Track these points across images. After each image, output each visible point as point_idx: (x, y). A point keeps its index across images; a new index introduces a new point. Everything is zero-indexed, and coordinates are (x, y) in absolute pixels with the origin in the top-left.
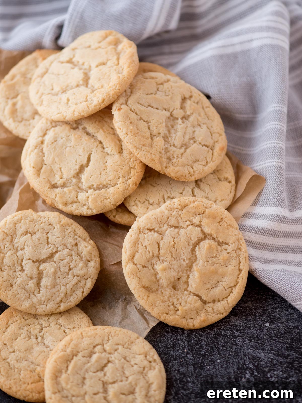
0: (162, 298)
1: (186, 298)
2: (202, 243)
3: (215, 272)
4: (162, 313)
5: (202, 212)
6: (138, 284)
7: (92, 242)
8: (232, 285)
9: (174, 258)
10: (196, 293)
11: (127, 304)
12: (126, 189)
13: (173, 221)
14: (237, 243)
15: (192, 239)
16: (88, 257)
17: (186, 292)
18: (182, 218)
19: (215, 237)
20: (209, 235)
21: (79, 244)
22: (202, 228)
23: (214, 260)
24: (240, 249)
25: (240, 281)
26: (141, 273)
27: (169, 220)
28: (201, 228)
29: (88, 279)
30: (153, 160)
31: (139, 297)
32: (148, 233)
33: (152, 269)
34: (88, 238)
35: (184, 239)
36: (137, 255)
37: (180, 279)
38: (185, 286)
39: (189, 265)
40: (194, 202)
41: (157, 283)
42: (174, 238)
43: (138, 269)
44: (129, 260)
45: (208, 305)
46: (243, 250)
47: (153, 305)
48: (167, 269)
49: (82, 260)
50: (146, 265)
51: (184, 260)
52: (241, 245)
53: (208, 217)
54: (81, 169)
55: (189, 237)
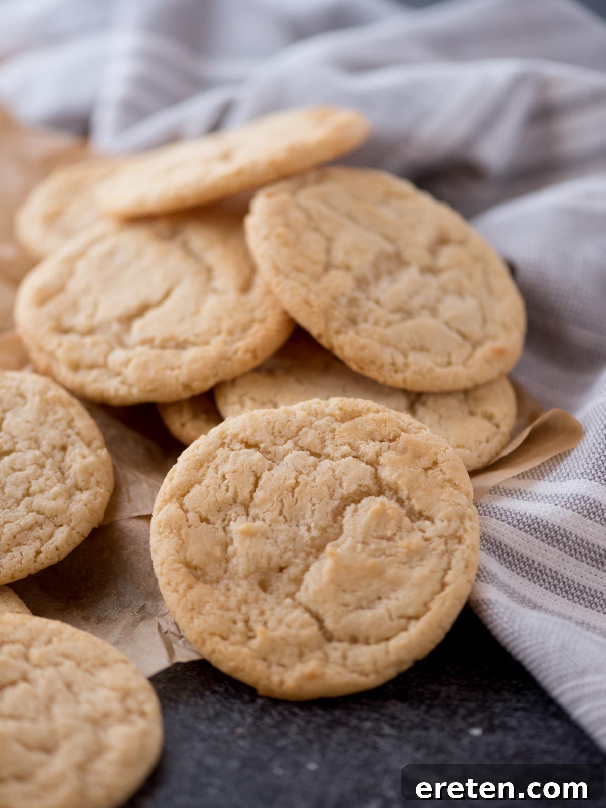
0: (222, 599)
1: (284, 611)
2: (365, 501)
3: (378, 572)
4: (212, 634)
5: (391, 437)
6: (174, 552)
7: (104, 452)
8: (410, 611)
9: (285, 517)
10: (313, 607)
11: (143, 618)
12: (223, 357)
13: (309, 437)
14: (455, 524)
15: (345, 484)
16: (80, 479)
17: (289, 601)
18: (336, 437)
19: (404, 497)
20: (391, 490)
21: (70, 449)
22: (378, 471)
23: (384, 544)
24: (460, 540)
25: (435, 606)
26: (190, 529)
27: (301, 433)
28: (376, 470)
29: (61, 526)
31: (169, 584)
32: (241, 449)
33: (221, 529)
34: (98, 442)
35: (324, 479)
36: (195, 491)
37: (285, 571)
38: (291, 588)
39: (317, 542)
40: (378, 411)
41: (223, 565)
42: (301, 473)
43: (187, 521)
44: (172, 497)
45: (335, 644)
46: (467, 543)
47: (195, 609)
48: (258, 535)
49: (64, 483)
50: (209, 517)
51: (309, 530)
52: (465, 531)
53: (404, 451)
55: (337, 479)
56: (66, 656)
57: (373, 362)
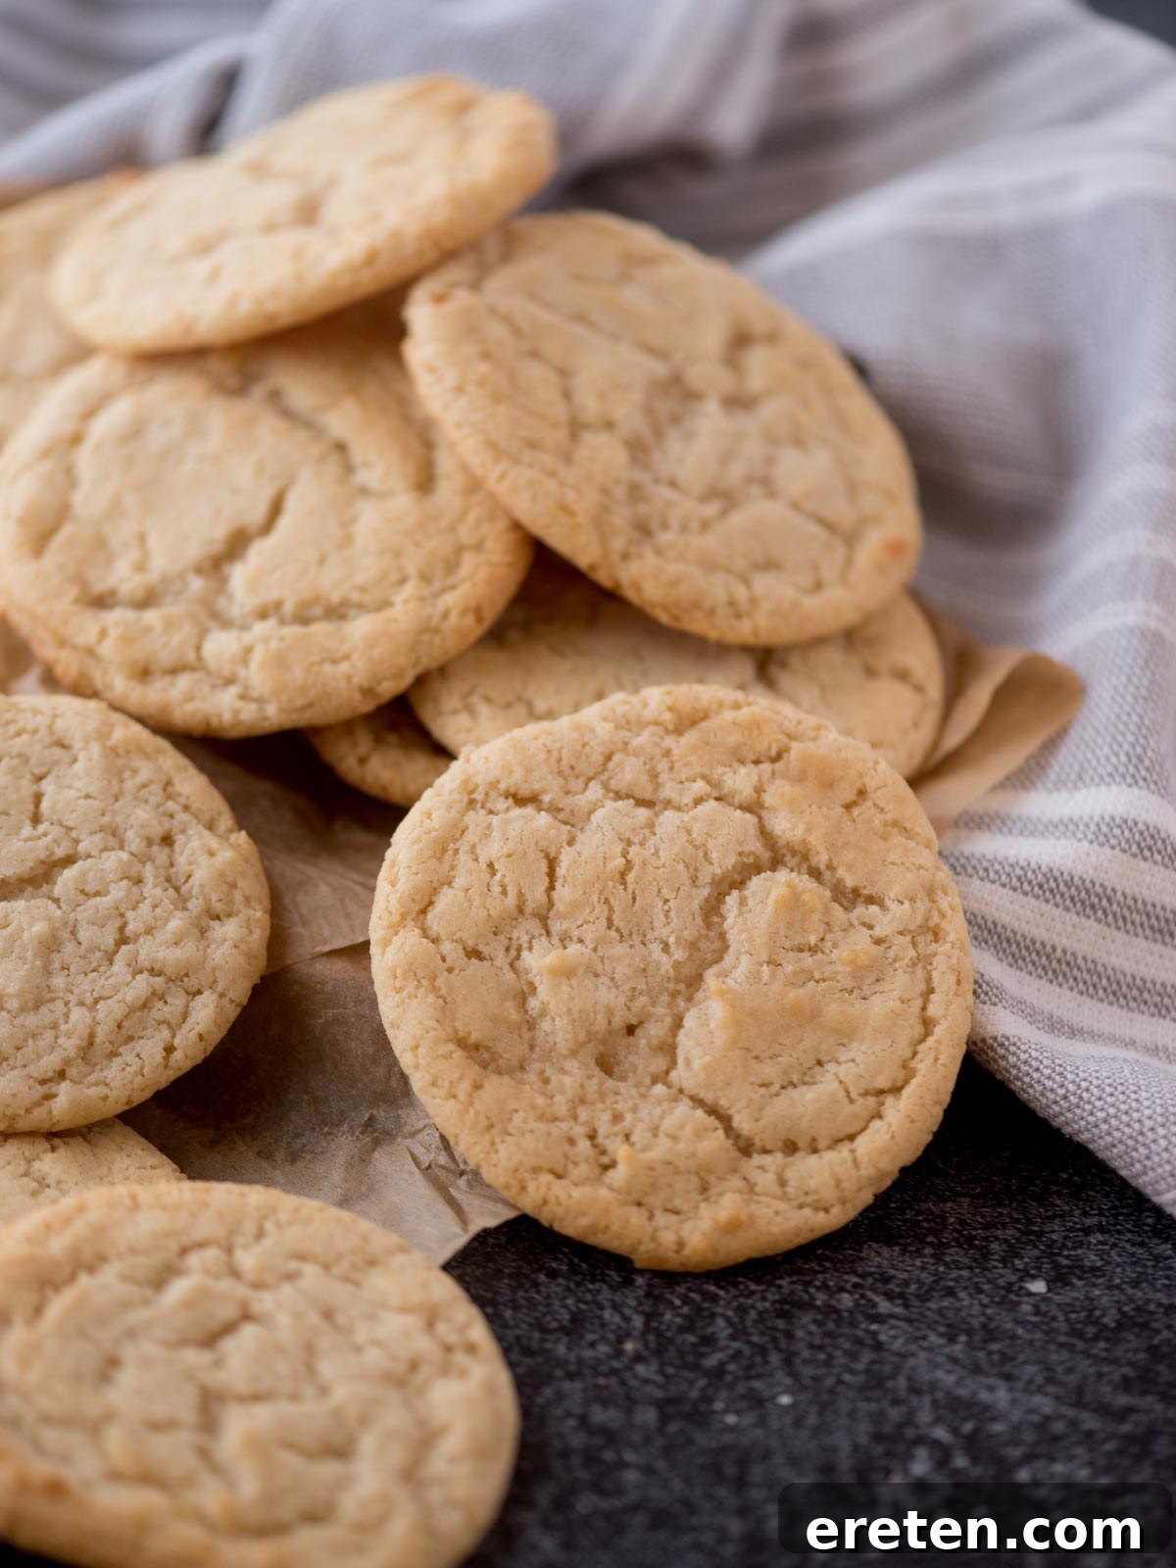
0: (540, 1101)
1: (658, 1111)
2: (756, 883)
3: (808, 1016)
4: (536, 1170)
5: (773, 753)
6: (435, 1025)
7: (242, 838)
8: (882, 1082)
9: (618, 930)
10: (709, 1098)
11: (377, 1143)
12: (427, 629)
13: (629, 771)
14: (923, 905)
15: (714, 856)
16: (214, 898)
17: (659, 1089)
18: (677, 765)
19: (822, 867)
20: (794, 853)
21: (180, 840)
22: (766, 821)
23: (808, 960)
24: (936, 935)
25: (923, 1066)
26: (452, 976)
27: (610, 765)
28: (760, 818)
29: (199, 992)
30: (566, 510)
31: (434, 1084)
32: (507, 810)
33: (507, 968)
34: (226, 820)
35: (675, 850)
36: (445, 900)
37: (638, 1032)
38: (659, 1064)
39: (686, 971)
40: (737, 706)
41: (526, 1035)
42: (629, 843)
43: (444, 960)
44: (403, 917)
45: (757, 1159)
46: (952, 937)
47: (495, 1126)
48: (581, 972)
49: (185, 909)
50: (482, 948)
51: (666, 948)
52: (943, 916)
53: (801, 778)
54: (237, 544)
55: (697, 848)
56: (302, 1257)
57: (696, 605)
